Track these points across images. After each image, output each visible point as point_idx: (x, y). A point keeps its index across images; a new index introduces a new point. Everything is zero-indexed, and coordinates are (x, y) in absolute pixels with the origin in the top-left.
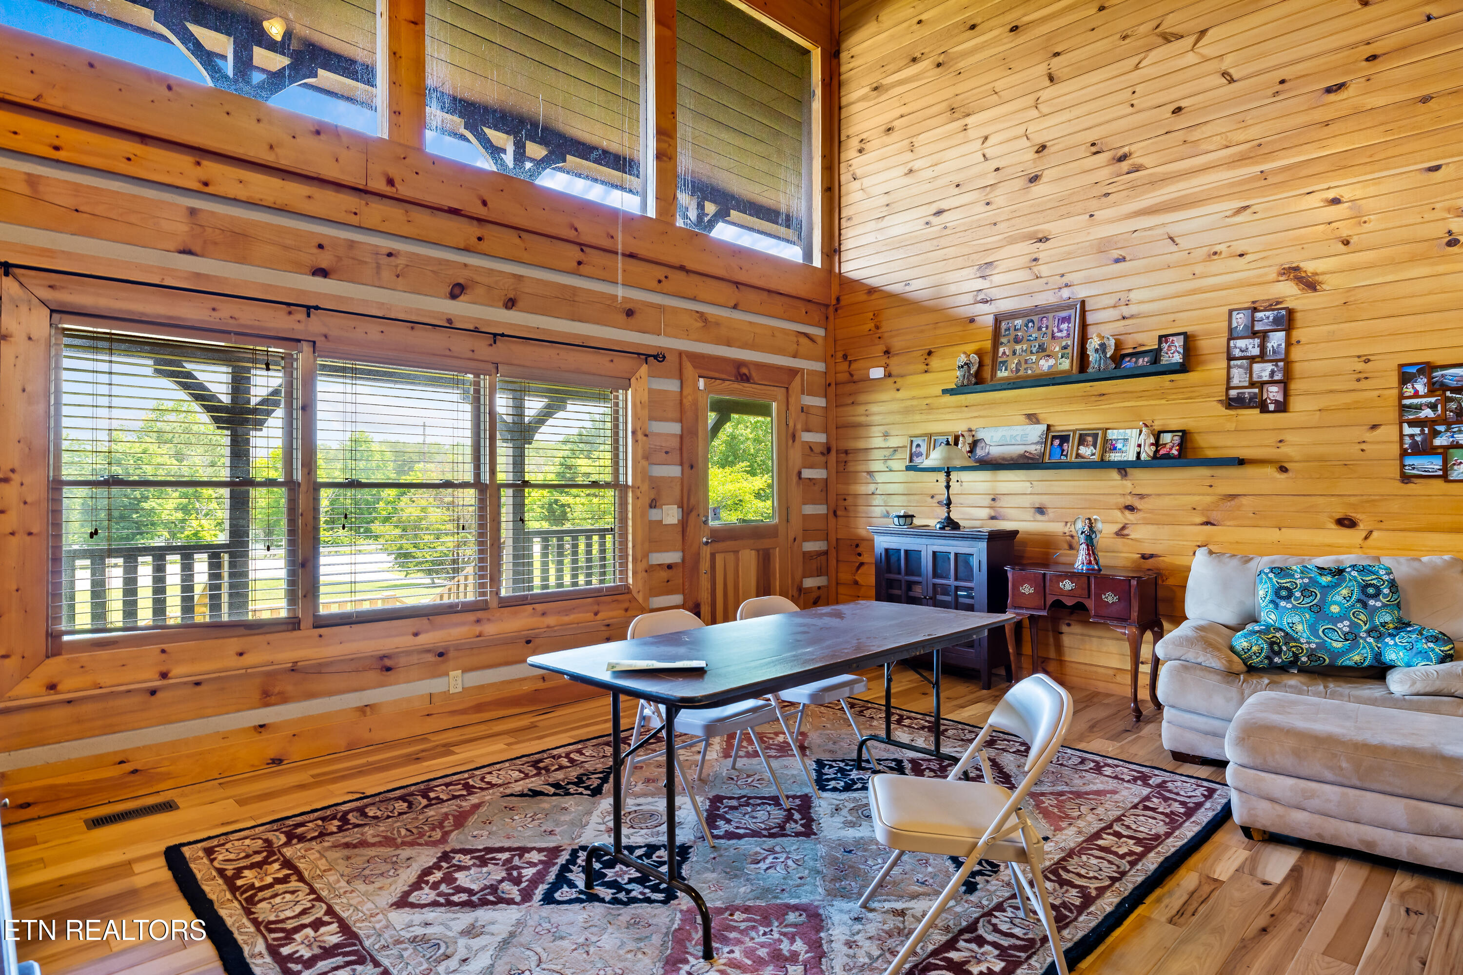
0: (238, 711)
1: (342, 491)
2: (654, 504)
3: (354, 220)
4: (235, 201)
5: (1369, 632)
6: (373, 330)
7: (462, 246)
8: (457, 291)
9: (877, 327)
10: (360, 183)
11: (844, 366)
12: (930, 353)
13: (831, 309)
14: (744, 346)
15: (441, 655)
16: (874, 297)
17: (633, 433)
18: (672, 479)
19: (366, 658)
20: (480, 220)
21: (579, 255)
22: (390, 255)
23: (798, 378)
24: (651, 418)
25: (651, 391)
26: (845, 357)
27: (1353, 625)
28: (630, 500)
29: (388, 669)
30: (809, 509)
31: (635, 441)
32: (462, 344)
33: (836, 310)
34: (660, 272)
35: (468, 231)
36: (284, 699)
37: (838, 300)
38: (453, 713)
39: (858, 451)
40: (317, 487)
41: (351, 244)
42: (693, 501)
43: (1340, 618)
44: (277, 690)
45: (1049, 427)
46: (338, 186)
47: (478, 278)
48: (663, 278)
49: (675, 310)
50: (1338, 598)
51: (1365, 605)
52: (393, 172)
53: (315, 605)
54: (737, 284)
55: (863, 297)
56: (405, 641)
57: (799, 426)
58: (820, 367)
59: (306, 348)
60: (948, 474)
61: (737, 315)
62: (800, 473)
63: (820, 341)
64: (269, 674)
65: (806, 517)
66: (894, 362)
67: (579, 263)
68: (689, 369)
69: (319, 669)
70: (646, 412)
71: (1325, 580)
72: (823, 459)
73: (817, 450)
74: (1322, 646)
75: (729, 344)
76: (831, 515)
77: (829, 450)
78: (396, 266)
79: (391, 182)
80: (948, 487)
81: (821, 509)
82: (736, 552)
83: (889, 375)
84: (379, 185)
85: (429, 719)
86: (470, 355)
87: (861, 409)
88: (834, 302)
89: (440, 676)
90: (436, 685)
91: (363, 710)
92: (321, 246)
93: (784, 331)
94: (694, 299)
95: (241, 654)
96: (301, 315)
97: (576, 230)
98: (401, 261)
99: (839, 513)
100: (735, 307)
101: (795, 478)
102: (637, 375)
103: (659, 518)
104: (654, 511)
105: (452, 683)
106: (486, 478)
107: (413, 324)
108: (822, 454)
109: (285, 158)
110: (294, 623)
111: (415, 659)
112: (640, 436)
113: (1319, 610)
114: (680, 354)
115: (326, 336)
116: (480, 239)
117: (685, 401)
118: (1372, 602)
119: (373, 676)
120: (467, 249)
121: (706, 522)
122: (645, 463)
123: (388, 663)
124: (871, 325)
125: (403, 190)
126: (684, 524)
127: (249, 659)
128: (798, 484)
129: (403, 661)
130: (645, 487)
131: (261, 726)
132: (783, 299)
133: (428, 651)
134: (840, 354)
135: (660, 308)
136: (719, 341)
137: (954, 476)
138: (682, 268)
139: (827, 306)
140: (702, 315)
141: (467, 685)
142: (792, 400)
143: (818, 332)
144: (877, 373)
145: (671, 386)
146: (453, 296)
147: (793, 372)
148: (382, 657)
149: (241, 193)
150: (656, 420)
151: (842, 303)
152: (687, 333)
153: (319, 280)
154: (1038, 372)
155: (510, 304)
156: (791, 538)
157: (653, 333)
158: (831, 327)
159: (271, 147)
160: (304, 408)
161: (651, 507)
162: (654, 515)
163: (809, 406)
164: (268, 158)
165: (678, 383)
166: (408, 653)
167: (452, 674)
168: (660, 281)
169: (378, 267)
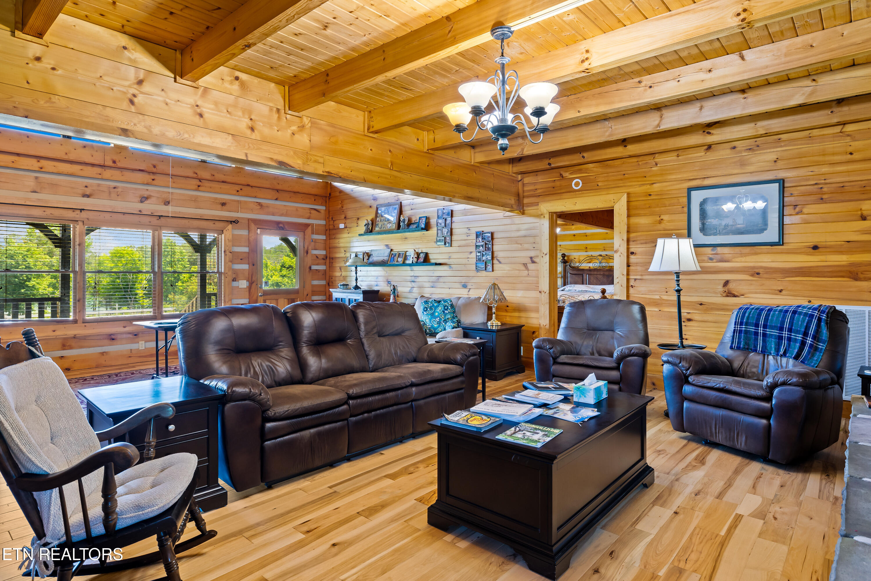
0: (53, 351)
1: (93, 274)
2: (234, 280)
3: (100, 177)
4: (52, 173)
5: (443, 321)
6: (107, 215)
7: (145, 183)
8: (143, 199)
9: (342, 207)
10: (102, 163)
11: (331, 223)
12: (358, 219)
13: (327, 198)
14: (282, 215)
15: (135, 335)
16: (341, 194)
17: (224, 252)
18: (244, 270)
19: (104, 335)
20: (153, 173)
21: (199, 183)
22: (115, 188)
23: (310, 228)
24: (233, 246)
25: (233, 235)
26: (332, 218)
27: (440, 319)
28: (223, 278)
29: (113, 339)
30: (315, 282)
31: (225, 255)
32: (146, 219)
33: (329, 199)
34: (238, 188)
35: (147, 178)
36: (71, 348)
37: (330, 194)
38: (140, 357)
39: (336, 258)
40: (84, 273)
41: (99, 185)
42: (254, 279)
43: (438, 317)
44: (68, 345)
45: (392, 250)
46: (93, 165)
47: (152, 194)
48: (239, 190)
49: (246, 202)
50: (438, 311)
51: (444, 312)
52: (115, 158)
53: (84, 315)
54: (278, 191)
55: (338, 194)
56: (121, 329)
57: (310, 248)
58: (323, 222)
59: (80, 223)
60: (356, 268)
61: (277, 203)
62: (310, 268)
63: (322, 212)
64: (65, 339)
65: (313, 286)
66: (348, 221)
67: (199, 186)
68: (253, 226)
69: (85, 338)
70: (231, 244)
71: (435, 304)
72: (324, 261)
73: (320, 257)
74: (432, 326)
75: (273, 215)
76: (327, 285)
77: (326, 257)
78: (117, 192)
79: (114, 162)
80: (356, 273)
81: (323, 282)
82: (277, 300)
83: (346, 227)
84: (110, 164)
85: (130, 358)
86: (149, 224)
87: (337, 241)
88: (328, 195)
89: (135, 343)
90: (134, 346)
91: (103, 354)
92: (86, 187)
93: (304, 209)
94: (255, 197)
95: (54, 331)
96: (78, 212)
97: (196, 174)
98: (119, 190)
99: (330, 284)
100: (276, 199)
101: (308, 270)
102: (227, 229)
103: (237, 285)
104: (234, 283)
105: (140, 346)
106: (156, 269)
107: (124, 213)
108: (323, 259)
109: (72, 157)
110: (75, 321)
111: (125, 336)
112: (227, 253)
113: (432, 315)
114: (249, 220)
115: (88, 219)
116: (153, 180)
117: (250, 238)
118: (446, 311)
119: (107, 342)
120: (147, 184)
121: (261, 288)
122: (230, 263)
123: (113, 337)
124: (340, 206)
125: (119, 164)
126: (250, 287)
127: (57, 333)
128: (309, 272)
129: (119, 336)
130: (230, 273)
131: (62, 357)
132: (302, 195)
133: (130, 333)
134: (330, 217)
135: (239, 202)
136: (268, 214)
137: (358, 268)
138: (248, 185)
139: (326, 197)
140: (260, 204)
141: (147, 347)
142: (306, 237)
143: (322, 208)
144: (342, 226)
145: (245, 232)
146: (142, 202)
147: (307, 225)
148: (110, 335)
149: (54, 170)
150: (236, 246)
151: (332, 196)
152: (252, 211)
153: (85, 199)
154: (387, 229)
155: (167, 203)
156: (305, 294)
157: (235, 212)
158: (327, 205)
159: (66, 154)
160: (79, 245)
161: (233, 281)
162: (235, 284)
163: (316, 239)
164: (65, 157)
165: (247, 231)
166: (122, 333)
167: (140, 342)
168: (238, 191)
169: (110, 193)
